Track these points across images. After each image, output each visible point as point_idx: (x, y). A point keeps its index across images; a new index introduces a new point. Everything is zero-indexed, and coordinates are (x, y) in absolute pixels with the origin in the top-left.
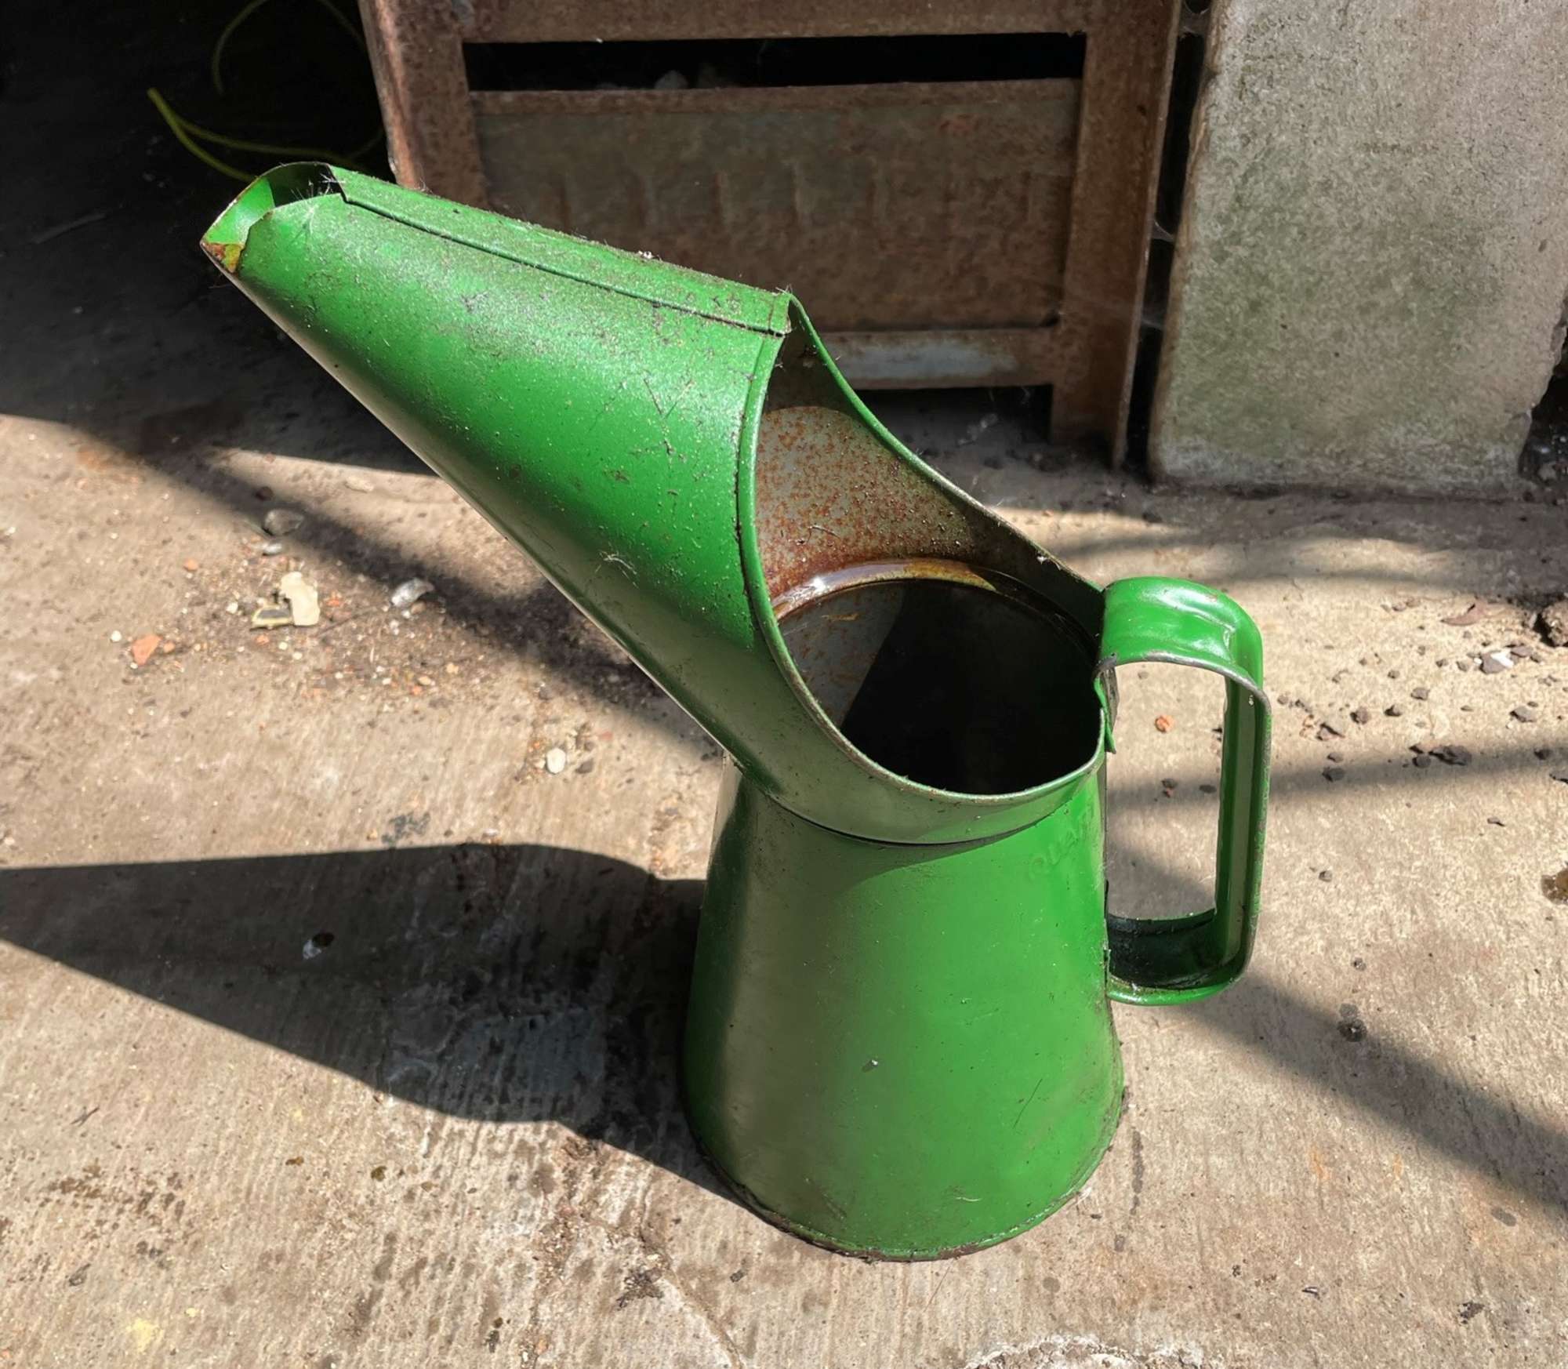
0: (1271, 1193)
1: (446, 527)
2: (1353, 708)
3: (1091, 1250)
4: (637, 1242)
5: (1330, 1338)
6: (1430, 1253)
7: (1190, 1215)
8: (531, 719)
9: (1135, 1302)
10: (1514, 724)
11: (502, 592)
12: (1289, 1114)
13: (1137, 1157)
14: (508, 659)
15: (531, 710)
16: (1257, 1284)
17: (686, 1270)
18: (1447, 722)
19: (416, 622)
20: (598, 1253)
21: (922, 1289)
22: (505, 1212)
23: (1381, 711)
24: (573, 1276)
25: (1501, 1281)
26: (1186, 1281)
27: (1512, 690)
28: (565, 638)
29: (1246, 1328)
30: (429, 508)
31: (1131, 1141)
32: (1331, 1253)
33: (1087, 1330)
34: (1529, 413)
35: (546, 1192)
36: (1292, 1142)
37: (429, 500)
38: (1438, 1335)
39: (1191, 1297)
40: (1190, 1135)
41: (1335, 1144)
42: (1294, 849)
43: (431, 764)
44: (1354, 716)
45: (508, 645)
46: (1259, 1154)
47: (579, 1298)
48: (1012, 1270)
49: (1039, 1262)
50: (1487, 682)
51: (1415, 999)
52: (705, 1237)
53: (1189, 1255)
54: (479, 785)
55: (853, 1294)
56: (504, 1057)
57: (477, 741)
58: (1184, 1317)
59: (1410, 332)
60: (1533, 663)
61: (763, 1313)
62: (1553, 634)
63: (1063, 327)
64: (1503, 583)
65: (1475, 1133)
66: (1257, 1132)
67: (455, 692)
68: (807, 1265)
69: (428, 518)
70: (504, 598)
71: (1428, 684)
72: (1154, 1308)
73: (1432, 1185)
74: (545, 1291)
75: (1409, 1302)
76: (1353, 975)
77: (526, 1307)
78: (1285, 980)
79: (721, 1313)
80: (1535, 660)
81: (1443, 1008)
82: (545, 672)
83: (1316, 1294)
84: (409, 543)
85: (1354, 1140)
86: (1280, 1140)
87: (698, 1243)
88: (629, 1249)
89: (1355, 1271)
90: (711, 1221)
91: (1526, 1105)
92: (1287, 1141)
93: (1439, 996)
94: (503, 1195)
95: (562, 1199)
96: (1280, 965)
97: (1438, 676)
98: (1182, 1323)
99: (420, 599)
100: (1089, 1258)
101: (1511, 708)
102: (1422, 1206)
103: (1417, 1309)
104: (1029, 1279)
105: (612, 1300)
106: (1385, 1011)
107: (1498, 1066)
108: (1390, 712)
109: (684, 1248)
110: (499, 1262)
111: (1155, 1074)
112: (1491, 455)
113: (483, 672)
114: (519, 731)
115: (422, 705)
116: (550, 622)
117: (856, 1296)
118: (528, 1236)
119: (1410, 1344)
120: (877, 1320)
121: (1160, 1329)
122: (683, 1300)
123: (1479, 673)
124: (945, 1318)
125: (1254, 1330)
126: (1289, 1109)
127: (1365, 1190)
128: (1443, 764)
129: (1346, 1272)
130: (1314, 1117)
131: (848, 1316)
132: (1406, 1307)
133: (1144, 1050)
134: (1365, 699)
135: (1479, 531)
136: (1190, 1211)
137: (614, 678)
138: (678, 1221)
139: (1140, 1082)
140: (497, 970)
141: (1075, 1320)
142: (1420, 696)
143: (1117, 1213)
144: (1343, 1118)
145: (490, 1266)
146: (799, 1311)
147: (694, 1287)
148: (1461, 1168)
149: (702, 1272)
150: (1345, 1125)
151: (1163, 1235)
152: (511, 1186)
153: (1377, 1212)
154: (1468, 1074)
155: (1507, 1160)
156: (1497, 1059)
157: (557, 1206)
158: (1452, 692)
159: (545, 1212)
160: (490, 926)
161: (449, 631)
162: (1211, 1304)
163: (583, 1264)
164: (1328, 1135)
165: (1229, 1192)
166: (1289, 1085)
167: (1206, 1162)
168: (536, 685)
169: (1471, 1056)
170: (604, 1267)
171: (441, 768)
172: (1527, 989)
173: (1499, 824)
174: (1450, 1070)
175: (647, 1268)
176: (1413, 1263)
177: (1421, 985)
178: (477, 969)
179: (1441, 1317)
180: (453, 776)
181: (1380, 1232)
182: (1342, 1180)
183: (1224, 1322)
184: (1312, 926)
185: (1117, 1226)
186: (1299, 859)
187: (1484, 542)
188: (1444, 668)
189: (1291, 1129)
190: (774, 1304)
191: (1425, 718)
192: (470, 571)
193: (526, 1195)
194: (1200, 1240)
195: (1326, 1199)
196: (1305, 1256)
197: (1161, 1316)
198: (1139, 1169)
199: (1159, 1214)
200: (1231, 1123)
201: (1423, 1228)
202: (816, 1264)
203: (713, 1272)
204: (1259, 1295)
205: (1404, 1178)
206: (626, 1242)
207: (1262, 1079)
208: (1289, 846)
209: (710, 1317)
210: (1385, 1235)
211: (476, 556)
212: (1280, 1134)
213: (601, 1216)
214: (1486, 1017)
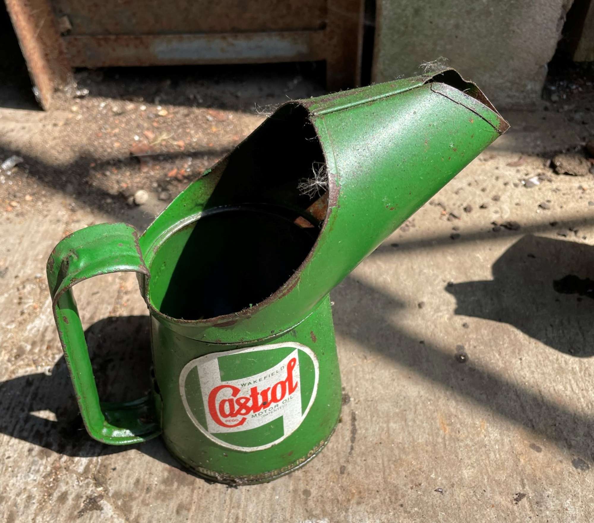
0: (420, 441)
1: (35, 134)
2: (465, 205)
3: (328, 474)
4: (92, 481)
5: (448, 514)
6: (499, 468)
7: (379, 453)
8: (65, 221)
9: (349, 500)
10: (539, 211)
11: (58, 162)
12: (430, 400)
13: (353, 425)
14: (57, 193)
15: (66, 216)
16: (412, 488)
17: (117, 495)
18: (509, 211)
19: (14, 177)
20: (71, 488)
21: (240, 499)
22: (24, 468)
23: (478, 206)
24: (57, 501)
25: (534, 481)
26: (375, 488)
27: (539, 195)
28: (87, 182)
29: (406, 512)
30: (27, 125)
31: (350, 418)
32: (450, 470)
33: (324, 516)
34: (546, 66)
35: (47, 457)
36: (431, 415)
37: (27, 121)
38: (503, 511)
39: (378, 496)
40: (380, 413)
41: (452, 414)
42: (435, 272)
43: (12, 244)
44: (465, 209)
45: (58, 186)
46: (414, 421)
47: (58, 512)
48: (287, 486)
49: (301, 481)
50: (527, 191)
51: (492, 341)
52: (128, 477)
53: (378, 474)
54: (36, 252)
55: (204, 503)
56: (33, 388)
57: (37, 232)
58: (374, 508)
59: (491, 24)
60: (548, 183)
61: (155, 516)
62: (558, 169)
63: (328, 29)
64: (535, 147)
65: (522, 406)
66: (413, 410)
67: (29, 209)
68: (181, 489)
69: (26, 130)
70: (59, 165)
71: (500, 193)
72: (358, 503)
73: (500, 433)
74: (41, 509)
75: (488, 494)
76: (462, 331)
77: (30, 518)
78: (429, 334)
79: (132, 517)
80: (550, 181)
81: (506, 345)
82: (76, 198)
83: (441, 492)
84: (15, 141)
85: (462, 412)
86: (425, 414)
87: (124, 480)
88: (88, 485)
89: (461, 479)
90: (131, 469)
91: (546, 391)
92: (429, 414)
93: (504, 339)
94: (25, 459)
95: (55, 460)
96: (427, 327)
97: (505, 190)
98: (372, 510)
99: (16, 166)
100: (327, 478)
101: (539, 203)
102: (495, 444)
103: (492, 497)
104: (295, 491)
105: (76, 513)
106: (478, 348)
107: (533, 372)
108: (482, 207)
109: (116, 483)
110: (18, 495)
111: (364, 383)
112: (529, 87)
113: (44, 199)
114: (58, 227)
115: (11, 216)
116: (80, 175)
117: (205, 504)
118: (35, 480)
119: (489, 516)
120: (215, 517)
121: (361, 513)
122: (114, 511)
123: (524, 188)
124: (251, 514)
125: (410, 512)
126: (430, 398)
127: (467, 437)
128: (507, 231)
129: (457, 480)
130: (442, 402)
131: (200, 515)
132: (487, 496)
133: (359, 371)
134: (470, 201)
135: (524, 124)
136: (379, 452)
137: (109, 201)
138: (114, 469)
139: (356, 387)
140: (34, 344)
141: (317, 512)
142: (496, 199)
143: (342, 454)
144: (457, 401)
145: (13, 497)
146: (175, 513)
147: (120, 504)
148: (515, 424)
149: (125, 496)
150: (457, 405)
151: (365, 464)
152: (29, 454)
153: (473, 448)
154: (518, 377)
155: (537, 420)
156: (533, 369)
157: (53, 464)
158: (511, 197)
159: (46, 467)
160: (33, 321)
161: (29, 181)
162: (388, 500)
163: (62, 494)
164: (449, 410)
165: (399, 441)
166: (430, 386)
167: (388, 426)
168: (70, 205)
169: (519, 368)
170: (73, 495)
171: (17, 246)
172: (546, 334)
173: (533, 257)
174: (509, 375)
175: (96, 495)
176: (491, 474)
177: (495, 334)
178: (23, 343)
179: (504, 501)
180: (23, 249)
181: (474, 459)
182: (456, 433)
183: (394, 509)
184: (443, 308)
185: (342, 461)
186: (437, 276)
187: (525, 129)
188: (508, 187)
189: (430, 407)
190: (161, 510)
191: (498, 209)
192: (43, 152)
193: (36, 459)
194: (383, 466)
195: (447, 443)
196: (437, 472)
197: (362, 508)
198: (354, 431)
199: (363, 454)
200: (401, 406)
201: (495, 455)
202: (186, 488)
203: (131, 495)
204: (412, 494)
205: (487, 430)
206: (86, 482)
207: (417, 383)
208: (433, 270)
209: (127, 519)
210: (477, 460)
211: (47, 146)
212: (425, 410)
213: (75, 468)
214: (527, 348)
